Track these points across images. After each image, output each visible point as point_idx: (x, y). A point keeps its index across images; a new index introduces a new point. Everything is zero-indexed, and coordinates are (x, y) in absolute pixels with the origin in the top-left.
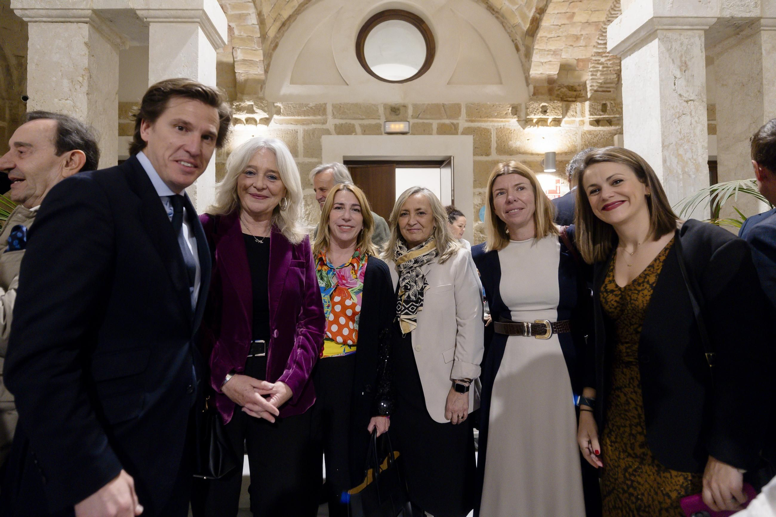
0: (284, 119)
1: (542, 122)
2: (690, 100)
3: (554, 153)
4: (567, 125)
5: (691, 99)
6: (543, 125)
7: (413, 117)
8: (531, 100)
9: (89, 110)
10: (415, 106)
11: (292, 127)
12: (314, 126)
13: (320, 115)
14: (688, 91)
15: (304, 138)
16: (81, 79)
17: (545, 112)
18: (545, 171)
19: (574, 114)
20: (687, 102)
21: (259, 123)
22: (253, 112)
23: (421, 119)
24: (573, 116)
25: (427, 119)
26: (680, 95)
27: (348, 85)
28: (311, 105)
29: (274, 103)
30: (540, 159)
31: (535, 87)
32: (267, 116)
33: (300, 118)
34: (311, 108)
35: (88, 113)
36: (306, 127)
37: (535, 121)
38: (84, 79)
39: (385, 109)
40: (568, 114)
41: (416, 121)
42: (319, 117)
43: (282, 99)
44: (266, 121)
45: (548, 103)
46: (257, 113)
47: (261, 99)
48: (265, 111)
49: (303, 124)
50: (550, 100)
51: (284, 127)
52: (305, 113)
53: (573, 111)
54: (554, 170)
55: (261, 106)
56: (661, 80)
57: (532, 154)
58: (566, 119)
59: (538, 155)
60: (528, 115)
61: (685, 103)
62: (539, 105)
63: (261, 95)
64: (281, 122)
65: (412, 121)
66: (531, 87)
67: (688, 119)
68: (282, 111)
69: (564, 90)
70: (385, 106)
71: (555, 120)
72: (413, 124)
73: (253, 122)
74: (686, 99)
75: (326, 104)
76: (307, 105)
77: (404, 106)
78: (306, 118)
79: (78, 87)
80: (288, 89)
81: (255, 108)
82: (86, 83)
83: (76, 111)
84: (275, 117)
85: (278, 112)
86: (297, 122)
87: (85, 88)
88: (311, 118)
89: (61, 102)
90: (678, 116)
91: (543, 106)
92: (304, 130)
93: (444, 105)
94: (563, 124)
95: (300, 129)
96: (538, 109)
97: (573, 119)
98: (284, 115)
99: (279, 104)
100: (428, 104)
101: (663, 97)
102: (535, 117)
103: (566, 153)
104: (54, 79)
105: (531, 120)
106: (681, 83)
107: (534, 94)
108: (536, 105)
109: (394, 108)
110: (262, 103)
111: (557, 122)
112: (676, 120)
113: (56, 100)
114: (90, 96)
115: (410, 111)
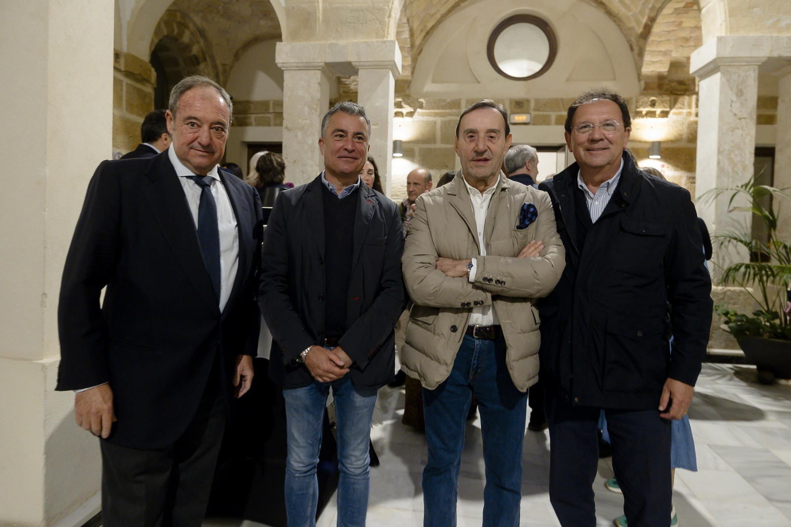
0: (426, 113)
1: (651, 114)
2: (743, 118)
3: (660, 143)
4: (675, 116)
5: (743, 117)
6: (651, 117)
7: (535, 110)
8: (642, 94)
10: (537, 101)
11: (431, 119)
12: (450, 118)
13: (455, 109)
14: (741, 112)
15: (441, 127)
16: (315, 106)
17: (653, 104)
18: (650, 157)
19: (682, 106)
20: (740, 119)
21: (406, 116)
22: (401, 107)
23: (542, 111)
24: (681, 108)
25: (547, 111)
26: (735, 115)
27: (479, 83)
28: (449, 100)
29: (417, 99)
30: (648, 146)
31: (646, 83)
32: (412, 110)
33: (438, 111)
34: (448, 103)
36: (443, 119)
37: (644, 113)
38: (317, 106)
39: (511, 103)
40: (676, 106)
41: (537, 113)
42: (455, 111)
43: (426, 95)
44: (411, 114)
45: (656, 97)
46: (404, 108)
47: (408, 96)
48: (411, 106)
49: (441, 116)
50: (660, 94)
51: (425, 118)
52: (443, 107)
53: (681, 104)
54: (659, 157)
55: (408, 102)
56: (721, 103)
57: (640, 142)
58: (674, 111)
59: (646, 142)
60: (637, 107)
61: (738, 121)
62: (648, 99)
63: (407, 92)
64: (423, 115)
65: (533, 113)
66: (643, 83)
67: (739, 132)
68: (424, 105)
69: (674, 84)
70: (511, 101)
71: (662, 112)
72: (535, 115)
73: (401, 115)
74: (739, 117)
75: (460, 99)
76: (444, 101)
77: (528, 101)
78: (444, 111)
79: (314, 112)
80: (430, 87)
81: (403, 104)
82: (318, 109)
84: (419, 110)
85: (421, 107)
86: (436, 115)
88: (448, 111)
89: (303, 121)
90: (732, 129)
91: (652, 100)
92: (442, 122)
93: (562, 100)
94: (670, 115)
95: (439, 120)
96: (647, 103)
97: (680, 110)
98: (426, 109)
99: (422, 100)
100: (549, 99)
101: (721, 117)
102: (644, 110)
103: (672, 141)
104: (300, 107)
105: (641, 112)
106: (737, 105)
107: (645, 89)
108: (645, 99)
109: (519, 102)
110: (409, 99)
111: (665, 114)
112: (731, 133)
113: (300, 120)
115: (532, 105)
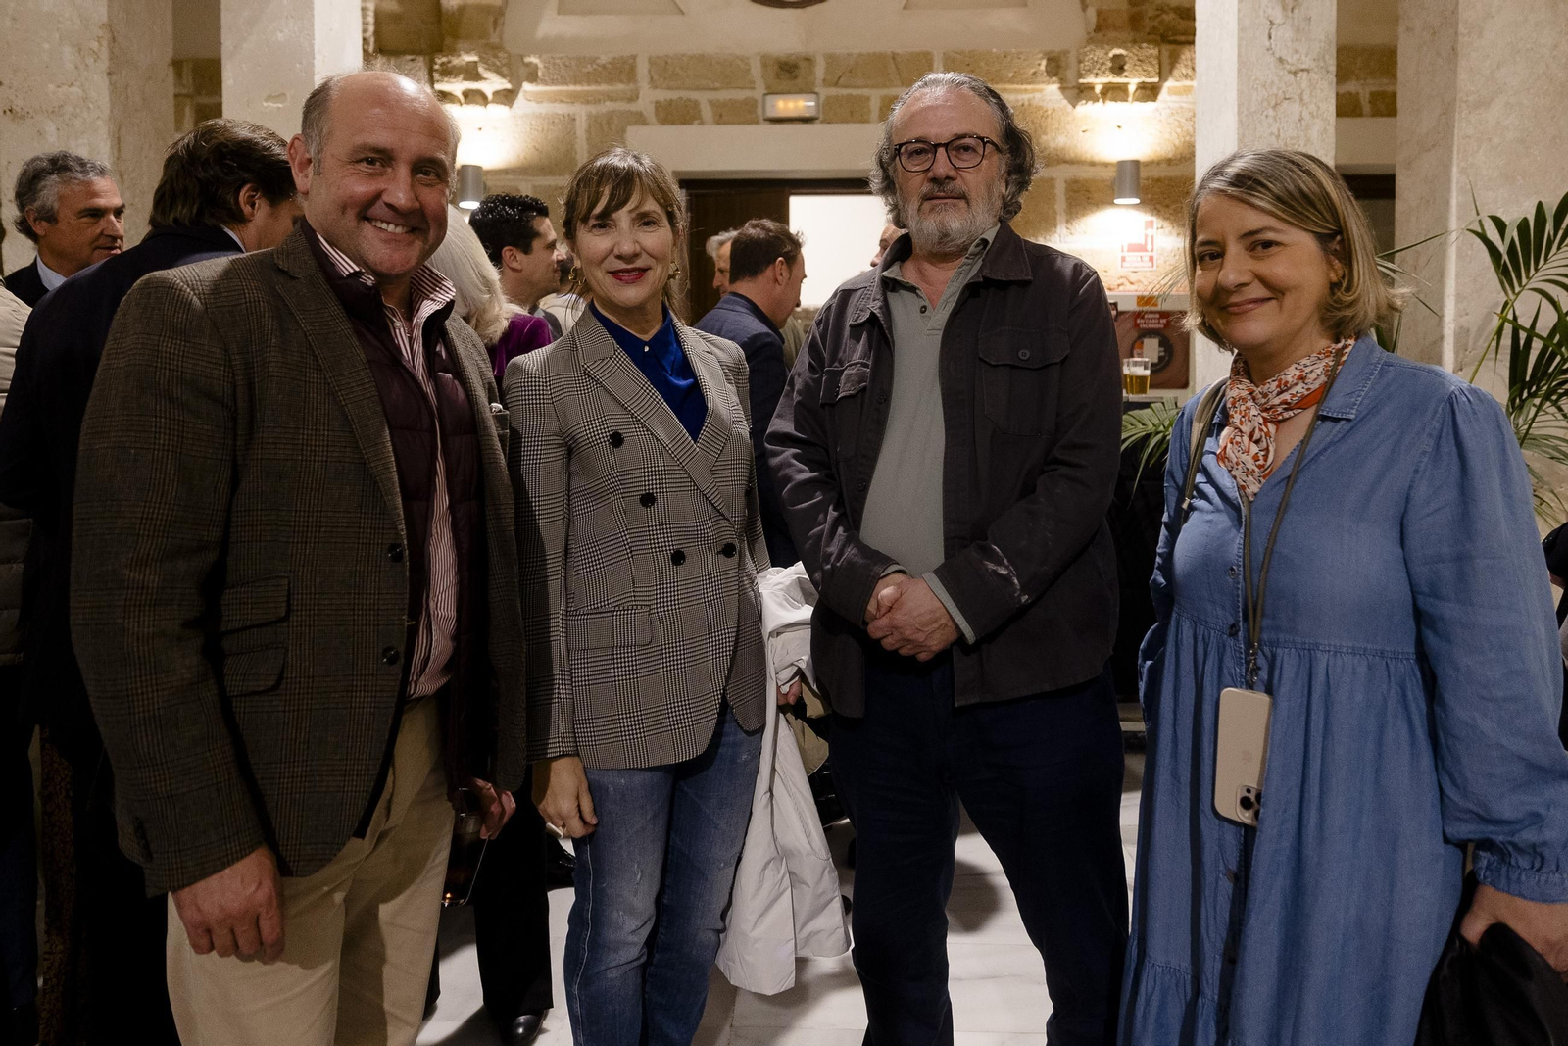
0: (545, 93)
1: (1114, 92)
2: (1303, 70)
3: (1136, 163)
4: (1175, 98)
5: (1303, 66)
6: (1114, 99)
7: (826, 83)
8: (1090, 41)
9: (113, 104)
10: (832, 60)
11: (562, 109)
12: (609, 106)
13: (622, 82)
14: (1296, 52)
15: (588, 132)
16: (95, 45)
17: (1118, 67)
18: (1116, 201)
19: (1190, 72)
20: (1295, 73)
21: (493, 102)
22: (478, 77)
23: (846, 87)
24: (1186, 77)
25: (854, 87)
26: (1281, 60)
27: (683, 13)
28: (604, 59)
29: (522, 57)
30: (1110, 174)
31: (1099, 13)
32: (509, 86)
33: (578, 88)
34: (604, 67)
35: (111, 111)
36: (593, 109)
37: (1098, 89)
38: (101, 45)
39: (765, 65)
40: (1176, 72)
41: (833, 91)
42: (620, 87)
43: (543, 47)
44: (507, 97)
45: (1126, 49)
46: (485, 79)
47: (496, 48)
48: (502, 75)
49: (588, 102)
50: (1134, 42)
51: (546, 108)
52: (589, 78)
53: (1186, 66)
54: (1137, 201)
55: (494, 64)
56: (1242, 29)
57: (1093, 164)
58: (1169, 84)
59: (1106, 165)
60: (1081, 76)
61: (1291, 76)
62: (1107, 54)
63: (494, 39)
64: (539, 99)
65: (825, 92)
66: (1091, 12)
67: (1294, 108)
68: (540, 73)
69: (1169, 17)
70: (766, 61)
71: (1142, 87)
72: (828, 98)
73: (479, 98)
74: (1293, 68)
75: (634, 57)
76: (593, 60)
77: (808, 60)
78: (593, 88)
79: (90, 60)
80: (552, 25)
81: (481, 69)
82: (105, 54)
83: (89, 108)
84: (527, 87)
85: (533, 78)
86: (574, 98)
87: (104, 64)
88: (603, 87)
89: (60, 90)
90: (1273, 103)
91: (1116, 56)
92: (589, 116)
93: (894, 56)
94: (1163, 95)
95: (581, 111)
96: (1103, 64)
97: (1187, 83)
98: (545, 83)
99: (534, 59)
100: (861, 55)
101: (1243, 64)
102: (1098, 82)
103: (1169, 161)
104: (46, 46)
105: (1091, 88)
106: (1283, 34)
107: (1098, 29)
108: (1099, 53)
109: (786, 63)
110: (496, 56)
111: (1150, 92)
112: (1271, 112)
113: (51, 87)
114: (114, 77)
115: (820, 71)
